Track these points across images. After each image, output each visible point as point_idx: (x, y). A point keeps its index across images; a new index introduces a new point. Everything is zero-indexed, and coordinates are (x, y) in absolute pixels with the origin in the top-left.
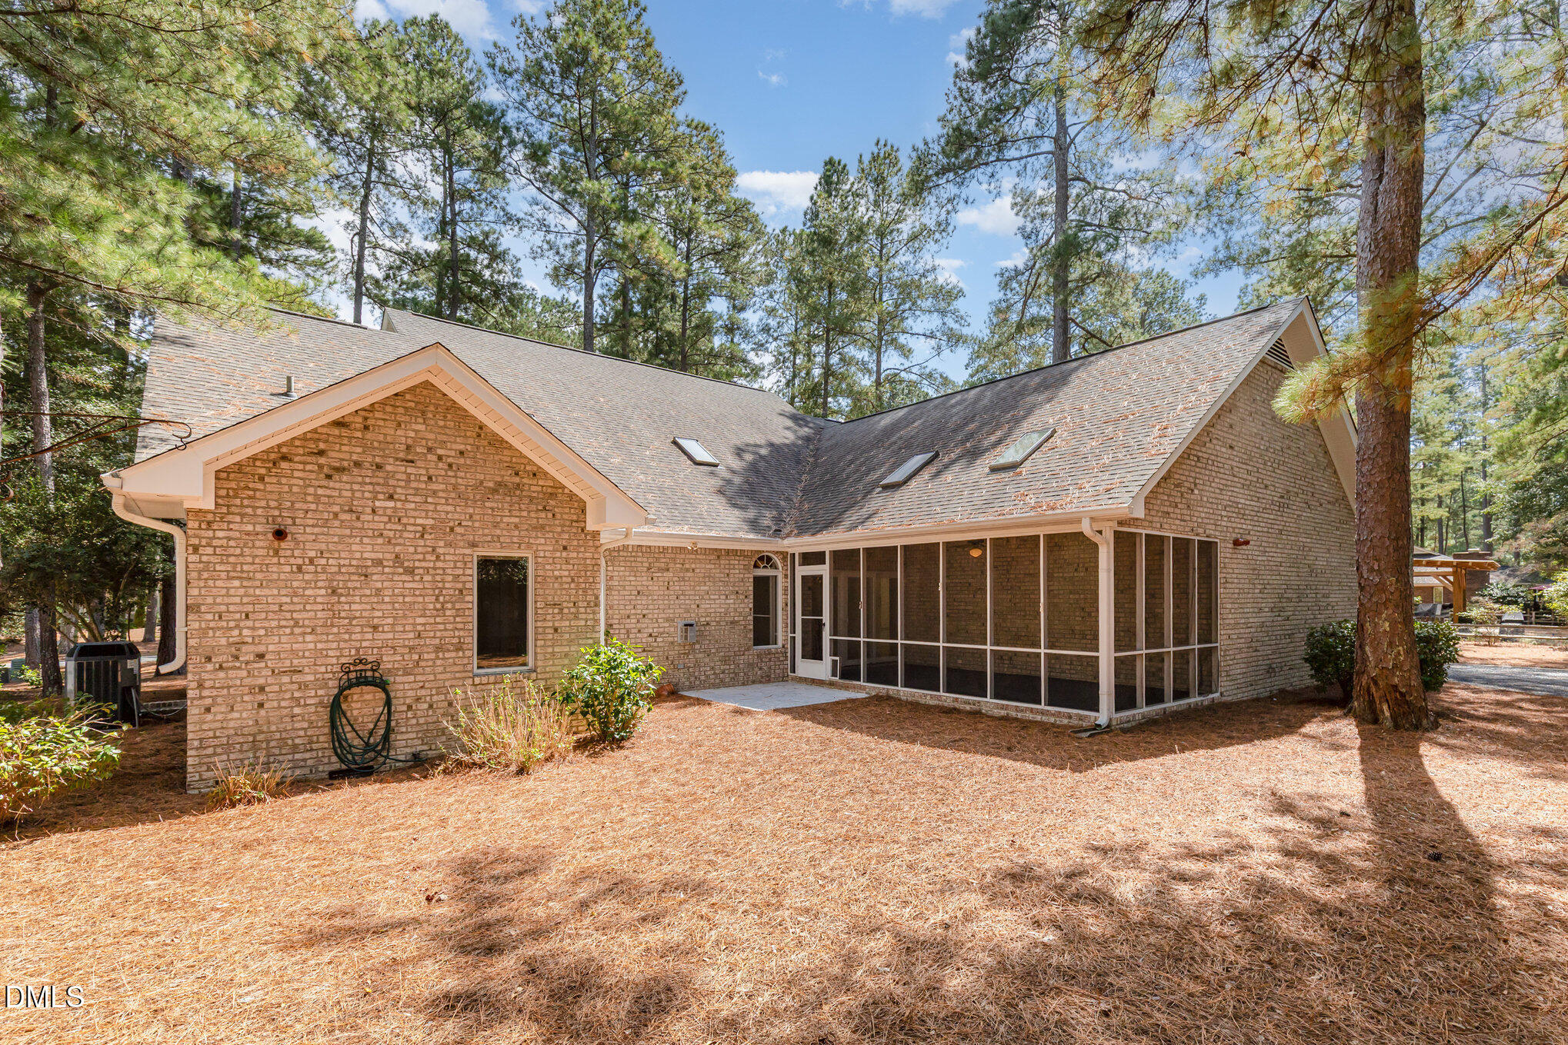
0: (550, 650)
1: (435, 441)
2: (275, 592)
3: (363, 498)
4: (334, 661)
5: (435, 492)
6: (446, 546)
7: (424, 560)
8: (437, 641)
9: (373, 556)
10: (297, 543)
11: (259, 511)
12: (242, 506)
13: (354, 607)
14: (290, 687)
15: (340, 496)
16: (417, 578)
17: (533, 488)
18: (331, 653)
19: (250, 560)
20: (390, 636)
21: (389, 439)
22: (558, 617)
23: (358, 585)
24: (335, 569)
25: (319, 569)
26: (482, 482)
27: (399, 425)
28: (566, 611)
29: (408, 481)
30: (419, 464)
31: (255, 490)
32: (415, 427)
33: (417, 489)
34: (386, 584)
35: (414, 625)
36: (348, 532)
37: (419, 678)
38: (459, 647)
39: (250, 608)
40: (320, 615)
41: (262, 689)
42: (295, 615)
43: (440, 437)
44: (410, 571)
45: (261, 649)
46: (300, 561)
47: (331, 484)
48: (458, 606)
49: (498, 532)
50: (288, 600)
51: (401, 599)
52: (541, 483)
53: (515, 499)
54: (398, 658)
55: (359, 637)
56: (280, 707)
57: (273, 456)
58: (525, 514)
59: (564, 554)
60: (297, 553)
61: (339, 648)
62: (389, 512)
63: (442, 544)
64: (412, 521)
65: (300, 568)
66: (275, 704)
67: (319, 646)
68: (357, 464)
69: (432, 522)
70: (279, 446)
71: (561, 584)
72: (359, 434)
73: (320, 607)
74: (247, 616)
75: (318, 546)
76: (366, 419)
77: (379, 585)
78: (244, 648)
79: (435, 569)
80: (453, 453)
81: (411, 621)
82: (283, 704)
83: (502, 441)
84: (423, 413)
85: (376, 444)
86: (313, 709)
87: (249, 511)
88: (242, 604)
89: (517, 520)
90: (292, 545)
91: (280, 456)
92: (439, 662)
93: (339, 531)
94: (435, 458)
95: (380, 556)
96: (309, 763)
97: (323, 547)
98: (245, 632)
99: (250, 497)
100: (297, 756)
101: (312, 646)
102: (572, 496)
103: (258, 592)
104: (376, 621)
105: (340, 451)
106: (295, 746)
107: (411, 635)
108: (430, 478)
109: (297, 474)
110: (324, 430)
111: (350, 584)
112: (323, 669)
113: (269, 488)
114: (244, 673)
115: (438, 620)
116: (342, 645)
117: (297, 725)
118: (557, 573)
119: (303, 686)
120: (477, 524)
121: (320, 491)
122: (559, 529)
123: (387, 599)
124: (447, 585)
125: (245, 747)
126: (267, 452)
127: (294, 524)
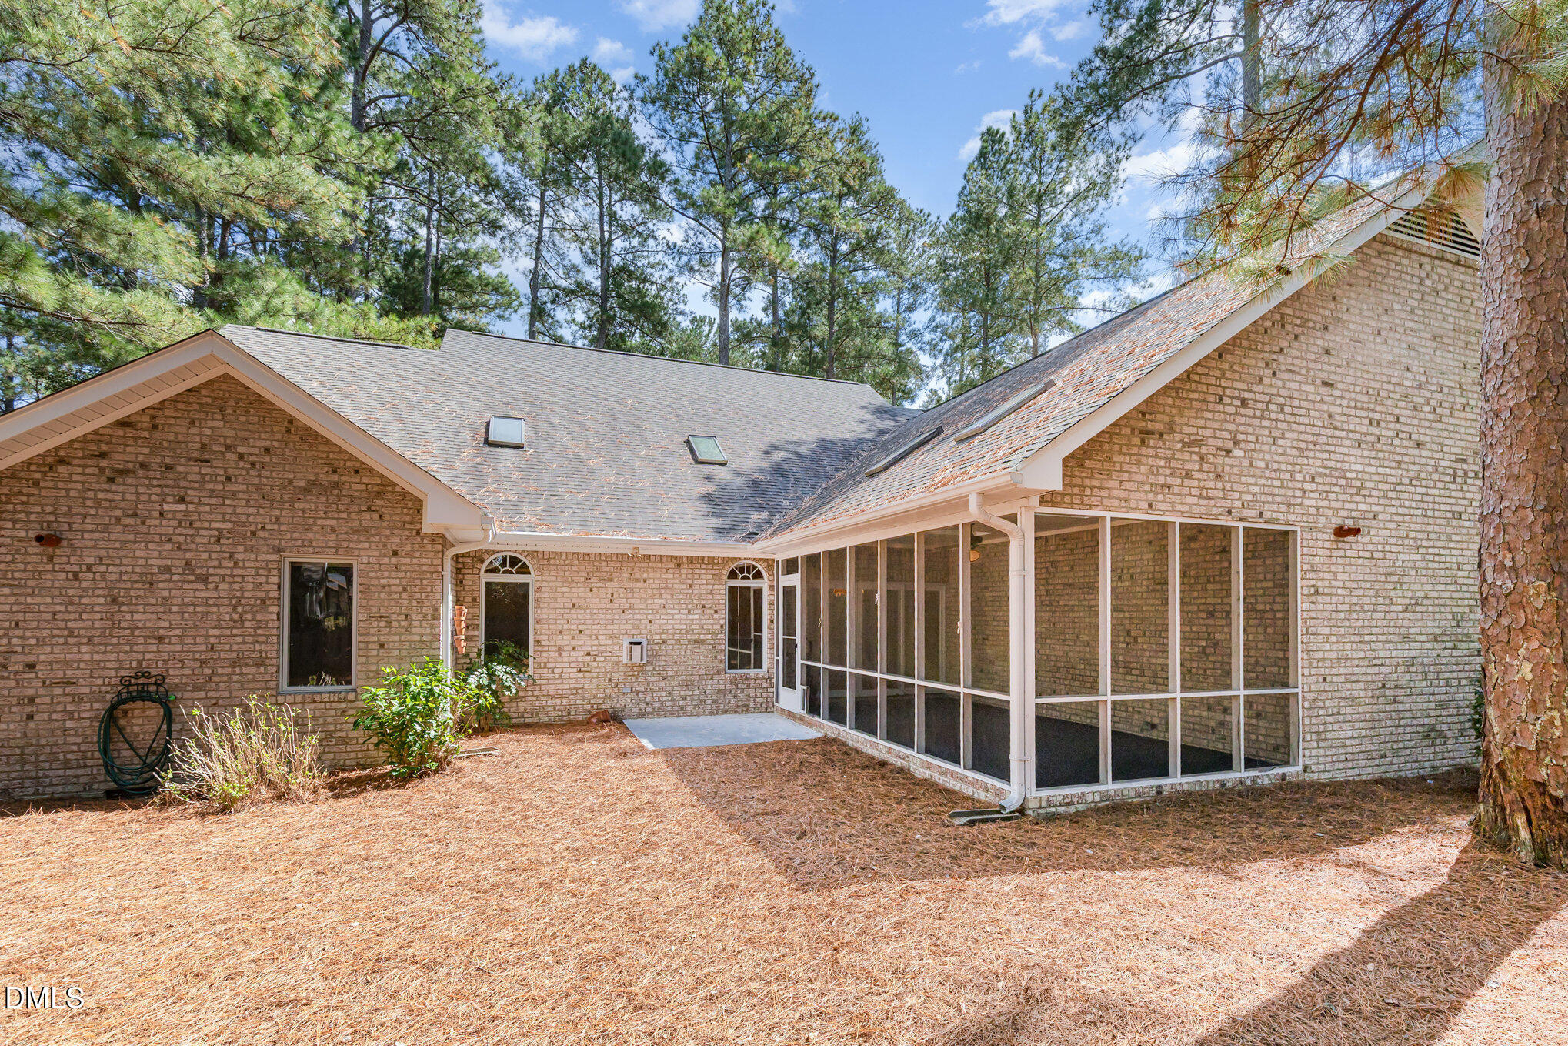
0: (374, 668)
1: (235, 438)
2: (49, 600)
3: (150, 501)
4: (113, 673)
5: (234, 493)
6: (246, 551)
7: (220, 567)
8: (234, 655)
9: (159, 562)
10: (74, 549)
11: (33, 517)
12: (15, 512)
13: (136, 617)
14: (61, 699)
15: (123, 500)
16: (212, 586)
17: (354, 487)
18: (108, 665)
19: (22, 567)
20: (178, 648)
21: (181, 438)
22: (385, 631)
23: (141, 593)
24: (115, 577)
25: (98, 576)
26: (291, 482)
27: (193, 422)
28: (395, 624)
29: (203, 482)
30: (215, 463)
31: (29, 495)
32: (210, 424)
33: (213, 491)
34: (173, 593)
35: (207, 636)
36: (131, 537)
37: (211, 694)
38: (260, 662)
39: (20, 617)
40: (97, 624)
41: (32, 700)
42: (70, 624)
43: (241, 434)
44: (204, 579)
45: (32, 659)
46: (76, 568)
47: (114, 487)
48: (259, 617)
49: (311, 536)
50: (62, 608)
51: (191, 609)
52: (365, 480)
53: (331, 499)
54: (187, 672)
55: (141, 648)
56: (51, 720)
57: (49, 460)
58: (344, 515)
59: (394, 560)
60: (72, 560)
61: (118, 660)
62: (179, 516)
63: (241, 549)
64: (206, 525)
65: (76, 576)
66: (46, 716)
67: (96, 657)
68: (144, 466)
69: (229, 525)
70: (57, 449)
71: (390, 593)
72: (146, 434)
73: (99, 616)
74: (17, 625)
75: (97, 552)
76: (154, 417)
77: (166, 593)
78: (13, 658)
79: (232, 576)
80: (256, 451)
81: (203, 632)
82: (54, 716)
83: (317, 435)
84: (221, 408)
85: (165, 444)
86: (87, 723)
87: (22, 516)
88: (11, 612)
89: (334, 522)
90: (68, 551)
91: (57, 459)
92: (235, 678)
93: (121, 537)
94: (234, 457)
95: (169, 562)
96: (83, 780)
97: (103, 553)
98: (15, 641)
99: (23, 503)
100: (69, 772)
101: (87, 657)
102: (405, 494)
103: (29, 600)
104: (162, 632)
105: (124, 452)
106: (67, 761)
107: (203, 648)
108: (228, 479)
109: (75, 478)
110: (108, 431)
111: (132, 593)
112: (100, 682)
113: (44, 493)
114: (13, 684)
115: (235, 632)
116: (122, 656)
117: (70, 740)
118: (383, 581)
119: (78, 699)
120: (284, 528)
121: (100, 495)
122: (388, 532)
123: (175, 609)
124: (247, 594)
125: (12, 759)
126: (43, 455)
127: (71, 530)
